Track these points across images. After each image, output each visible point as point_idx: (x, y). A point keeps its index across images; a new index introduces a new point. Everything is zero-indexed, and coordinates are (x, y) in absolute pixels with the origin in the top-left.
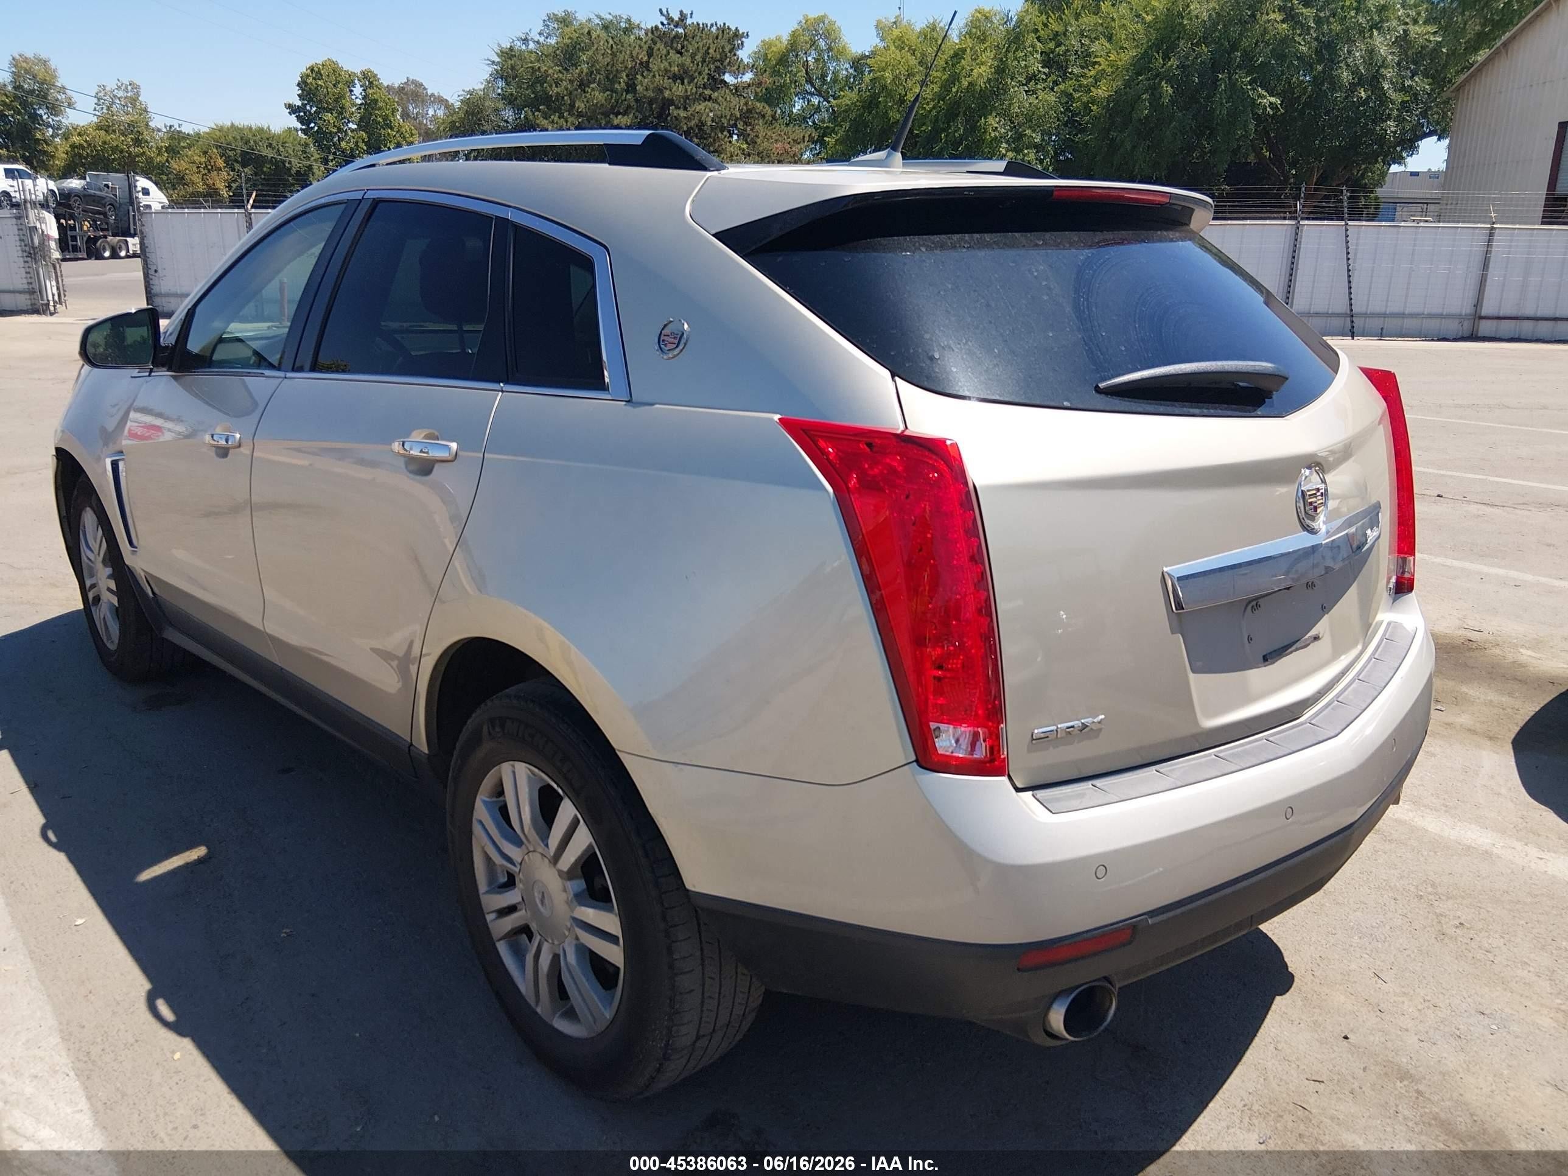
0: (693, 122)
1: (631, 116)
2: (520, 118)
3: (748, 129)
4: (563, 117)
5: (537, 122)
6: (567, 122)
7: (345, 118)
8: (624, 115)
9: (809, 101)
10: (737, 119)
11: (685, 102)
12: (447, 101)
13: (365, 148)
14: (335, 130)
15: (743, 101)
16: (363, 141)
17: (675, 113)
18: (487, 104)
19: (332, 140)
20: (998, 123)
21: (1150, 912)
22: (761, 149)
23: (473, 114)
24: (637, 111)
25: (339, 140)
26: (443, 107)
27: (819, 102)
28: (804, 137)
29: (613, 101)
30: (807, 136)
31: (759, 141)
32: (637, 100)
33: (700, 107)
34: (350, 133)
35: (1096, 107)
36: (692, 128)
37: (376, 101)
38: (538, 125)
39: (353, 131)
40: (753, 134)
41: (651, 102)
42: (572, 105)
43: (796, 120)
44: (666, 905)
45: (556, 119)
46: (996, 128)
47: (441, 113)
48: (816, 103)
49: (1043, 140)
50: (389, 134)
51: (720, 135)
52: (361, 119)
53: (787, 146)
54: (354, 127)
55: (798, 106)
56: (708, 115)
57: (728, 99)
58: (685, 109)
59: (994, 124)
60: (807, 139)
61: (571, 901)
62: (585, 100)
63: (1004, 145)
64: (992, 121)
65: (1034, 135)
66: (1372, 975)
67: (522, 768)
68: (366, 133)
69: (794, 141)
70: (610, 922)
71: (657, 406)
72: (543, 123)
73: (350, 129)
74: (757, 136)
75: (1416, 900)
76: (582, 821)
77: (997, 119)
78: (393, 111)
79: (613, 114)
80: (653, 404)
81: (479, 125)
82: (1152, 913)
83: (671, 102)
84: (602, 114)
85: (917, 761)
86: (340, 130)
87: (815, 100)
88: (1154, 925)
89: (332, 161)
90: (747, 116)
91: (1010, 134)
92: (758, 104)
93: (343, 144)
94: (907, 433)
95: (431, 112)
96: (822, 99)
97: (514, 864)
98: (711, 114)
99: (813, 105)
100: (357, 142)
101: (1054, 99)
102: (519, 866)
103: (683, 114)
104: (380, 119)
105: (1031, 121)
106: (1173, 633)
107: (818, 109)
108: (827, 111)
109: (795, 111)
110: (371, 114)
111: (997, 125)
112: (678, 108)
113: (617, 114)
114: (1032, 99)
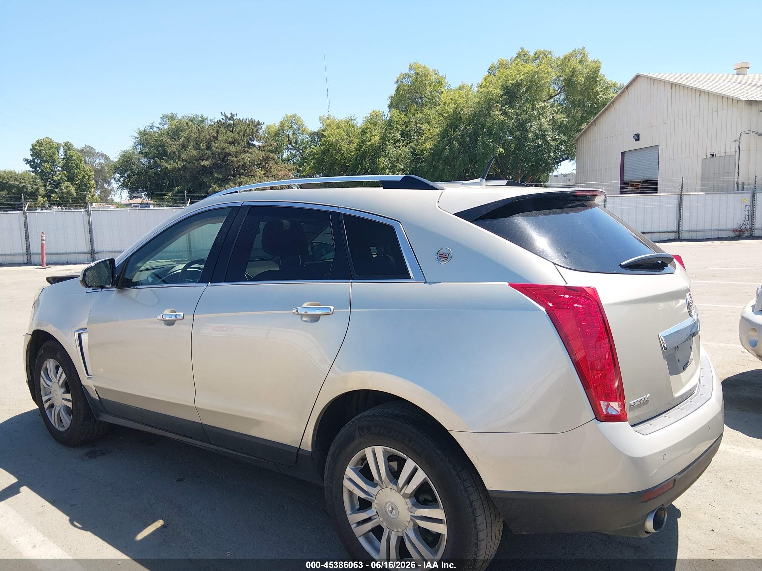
0: (241, 163)
1: (210, 161)
2: (150, 162)
3: (267, 165)
4: (175, 162)
5: (162, 164)
6: (177, 164)
7: (55, 165)
8: (206, 160)
9: (290, 152)
10: (261, 161)
11: (236, 154)
12: (106, 155)
13: (66, 179)
14: (50, 171)
15: (264, 153)
16: (65, 175)
17: (232, 159)
18: (134, 157)
19: (48, 175)
20: (384, 161)
21: (678, 473)
22: (274, 174)
23: (127, 161)
24: (213, 158)
25: (52, 176)
26: (104, 158)
27: (295, 152)
28: (293, 168)
29: (201, 154)
30: (294, 168)
31: (272, 170)
32: (212, 154)
33: (244, 156)
34: (58, 172)
35: (426, 152)
36: (240, 165)
37: (72, 157)
38: (163, 166)
39: (59, 171)
40: (269, 168)
41: (219, 154)
42: (180, 156)
43: (285, 161)
44: (472, 500)
45: (172, 163)
46: (384, 163)
47: (103, 161)
48: (294, 153)
49: (404, 168)
50: (78, 172)
51: (253, 168)
52: (64, 165)
53: (286, 172)
54: (60, 169)
55: (285, 154)
56: (248, 160)
57: (257, 152)
58: (236, 157)
59: (383, 161)
60: (295, 169)
61: (411, 508)
62: (187, 154)
63: (387, 170)
64: (382, 160)
65: (400, 166)
66: (709, 505)
67: (379, 450)
68: (67, 172)
69: (289, 170)
70: (439, 513)
71: (441, 283)
72: (165, 165)
73: (58, 170)
74: (271, 168)
75: (709, 474)
76: (419, 468)
77: (384, 159)
78: (81, 161)
79: (201, 160)
80: (440, 283)
81: (129, 166)
82: (679, 473)
83: (229, 154)
84: (195, 160)
85: (596, 418)
86: (52, 171)
87: (294, 152)
88: (681, 478)
89: (48, 186)
90: (267, 159)
91: (390, 165)
92: (271, 154)
93: (55, 178)
94: (567, 285)
95: (98, 161)
96: (296, 151)
97: (372, 496)
98: (249, 159)
99: (293, 154)
100: (62, 176)
101: (407, 150)
102: (375, 497)
103: (235, 159)
104: (74, 165)
105: (398, 159)
106: (664, 359)
107: (295, 156)
108: (299, 156)
109: (284, 157)
110: (69, 163)
111: (384, 162)
112: (233, 157)
113: (203, 160)
114: (398, 150)
